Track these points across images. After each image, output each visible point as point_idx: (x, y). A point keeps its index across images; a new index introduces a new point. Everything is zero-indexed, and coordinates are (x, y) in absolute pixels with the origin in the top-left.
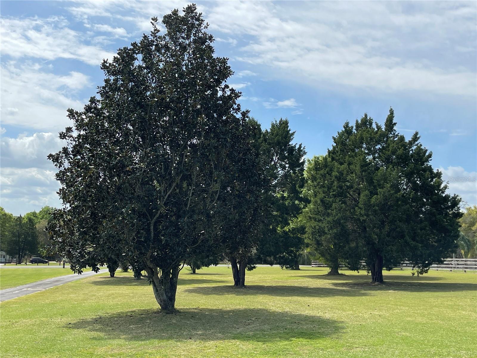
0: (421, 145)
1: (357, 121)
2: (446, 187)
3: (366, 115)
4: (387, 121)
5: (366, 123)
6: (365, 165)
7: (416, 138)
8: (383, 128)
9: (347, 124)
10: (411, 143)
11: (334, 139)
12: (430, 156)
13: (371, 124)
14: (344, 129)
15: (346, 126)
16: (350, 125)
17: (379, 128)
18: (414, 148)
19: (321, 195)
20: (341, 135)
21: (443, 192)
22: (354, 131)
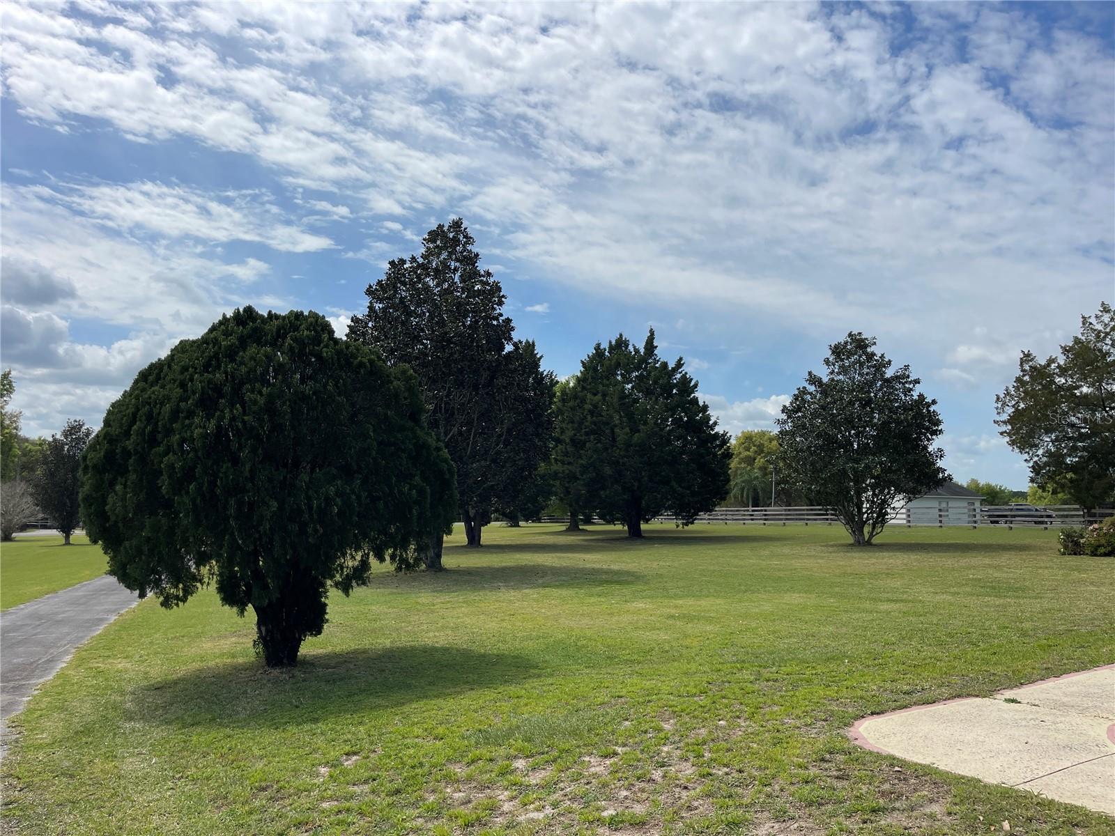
0: (686, 373)
1: (610, 342)
2: (715, 423)
3: (621, 335)
4: (647, 343)
5: (621, 344)
6: (623, 396)
7: (679, 364)
8: (642, 351)
9: (599, 345)
10: (675, 370)
11: (582, 362)
12: (696, 386)
13: (627, 346)
14: (594, 352)
15: (598, 347)
16: (602, 347)
17: (637, 351)
18: (678, 376)
19: (570, 433)
20: (592, 359)
21: (713, 430)
22: (607, 354)
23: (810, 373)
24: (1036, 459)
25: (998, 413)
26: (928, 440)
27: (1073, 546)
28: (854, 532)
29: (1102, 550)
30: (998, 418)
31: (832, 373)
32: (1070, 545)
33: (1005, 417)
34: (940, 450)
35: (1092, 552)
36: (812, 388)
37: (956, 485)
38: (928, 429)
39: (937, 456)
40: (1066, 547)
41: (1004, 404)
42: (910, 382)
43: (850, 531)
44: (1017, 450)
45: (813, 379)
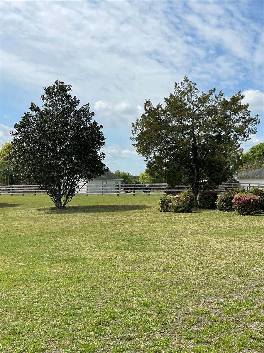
23: (32, 104)
24: (150, 160)
25: (133, 134)
26: (98, 148)
27: (166, 207)
28: (56, 201)
29: (179, 209)
30: (133, 137)
31: (46, 105)
32: (165, 206)
33: (136, 136)
34: (103, 154)
35: (175, 210)
36: (33, 113)
37: (111, 173)
38: (97, 142)
39: (101, 157)
40: (162, 208)
41: (136, 129)
42: (89, 115)
43: (54, 200)
44: (141, 155)
45: (34, 108)
